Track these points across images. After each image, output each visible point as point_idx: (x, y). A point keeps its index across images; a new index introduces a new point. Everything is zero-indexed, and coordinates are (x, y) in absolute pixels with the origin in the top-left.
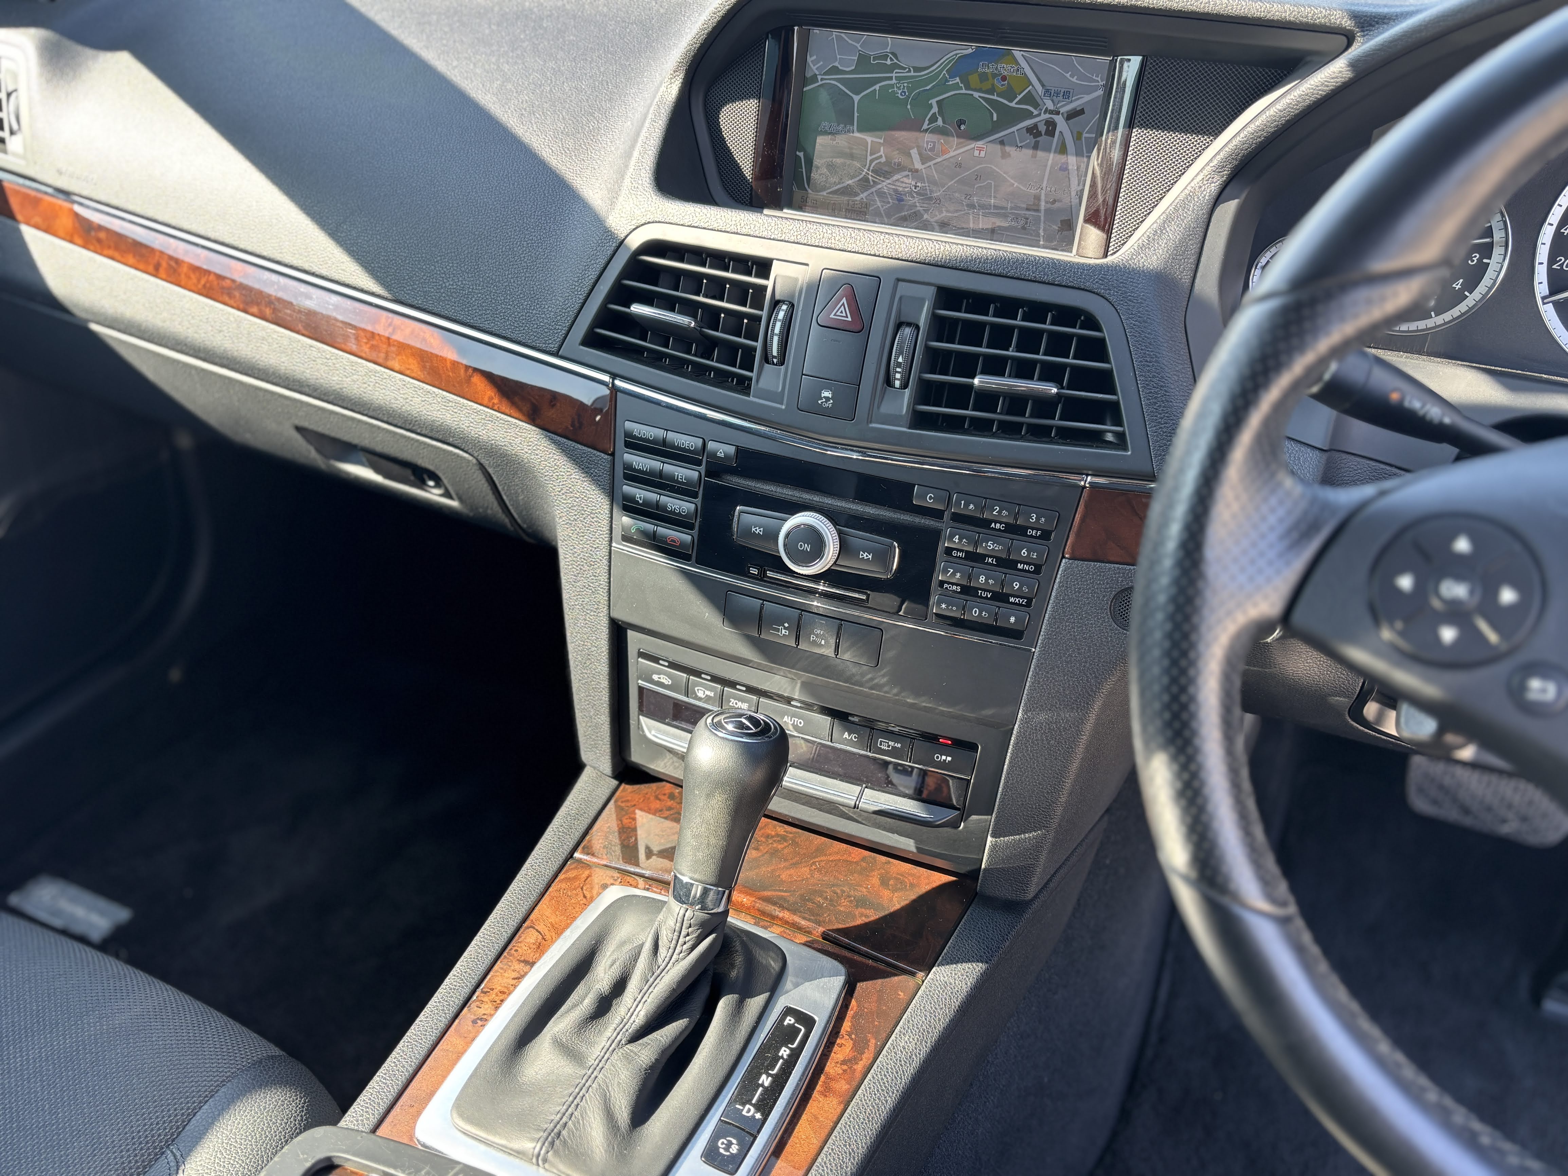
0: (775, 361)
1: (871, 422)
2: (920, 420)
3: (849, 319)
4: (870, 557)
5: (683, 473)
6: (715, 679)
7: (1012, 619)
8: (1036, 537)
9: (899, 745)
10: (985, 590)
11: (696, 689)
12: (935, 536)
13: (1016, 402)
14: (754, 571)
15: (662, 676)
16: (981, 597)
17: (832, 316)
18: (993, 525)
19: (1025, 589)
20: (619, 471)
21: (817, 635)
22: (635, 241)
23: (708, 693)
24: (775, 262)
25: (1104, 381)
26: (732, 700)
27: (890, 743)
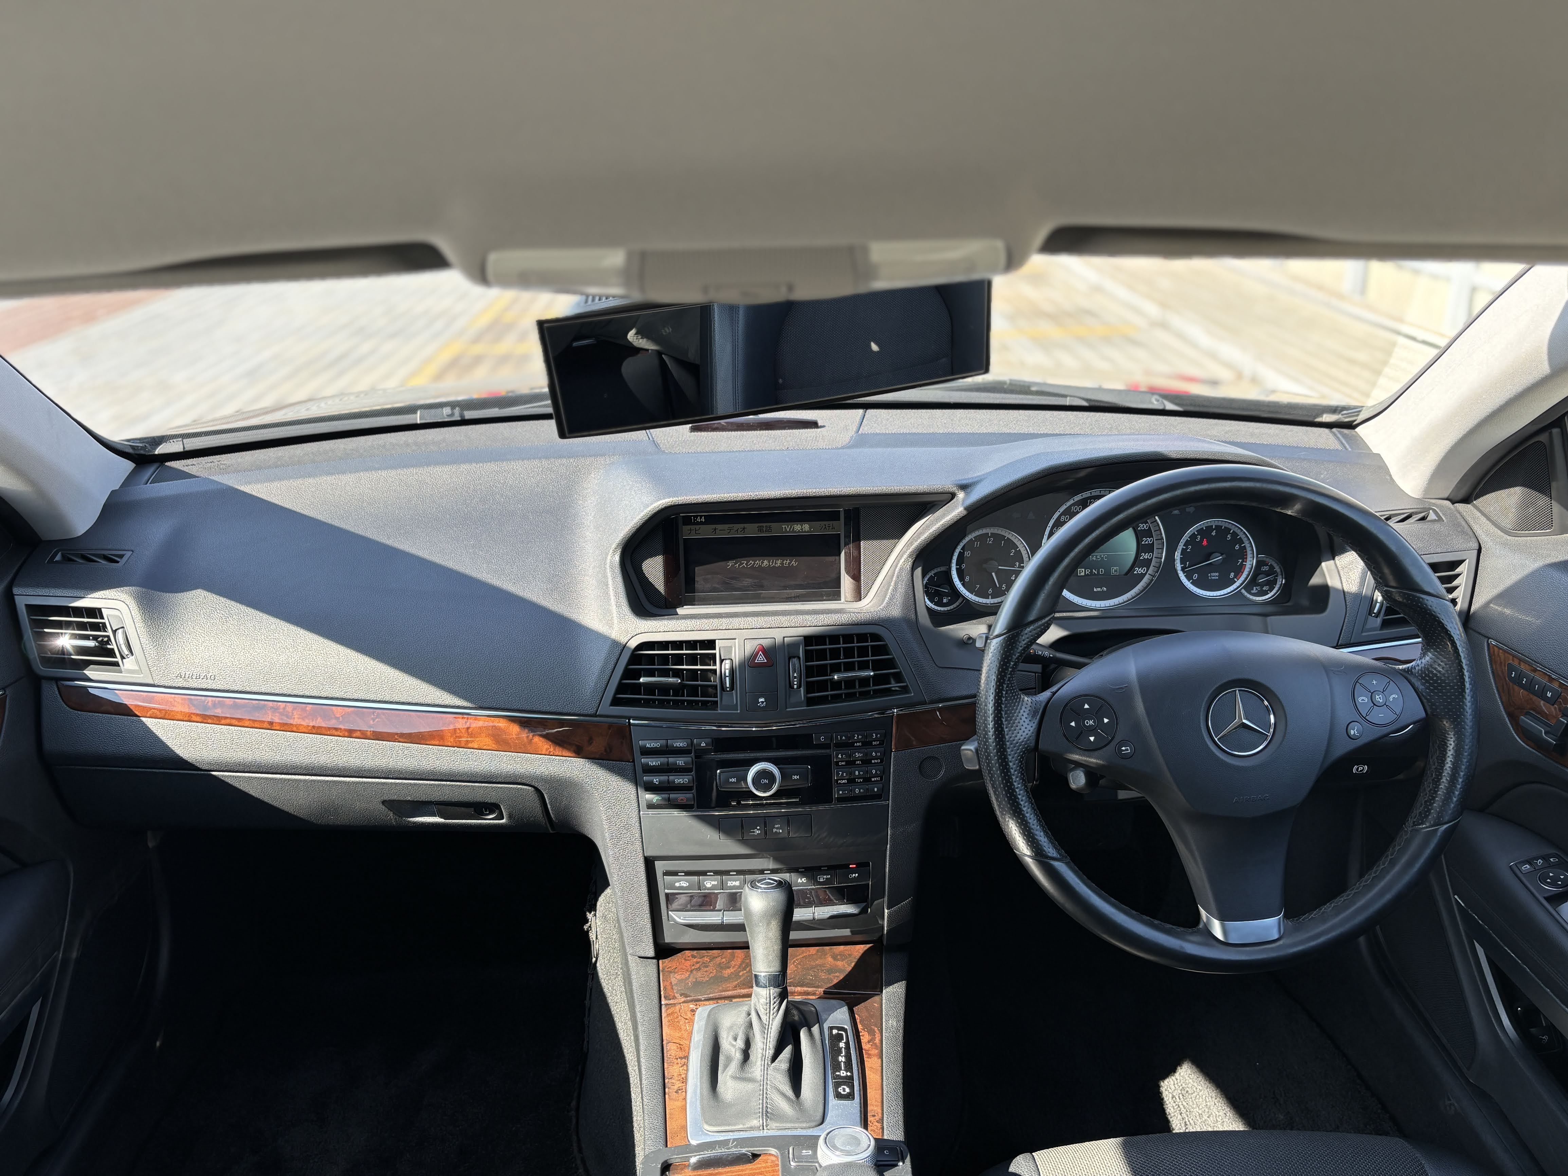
0: (728, 689)
1: (787, 708)
2: (810, 702)
3: (766, 661)
4: (798, 777)
5: (680, 761)
6: (717, 873)
7: (876, 789)
8: (877, 745)
9: (829, 876)
10: (858, 778)
11: (705, 883)
12: (829, 757)
13: (850, 683)
14: (734, 803)
15: (681, 882)
16: (858, 782)
17: (756, 661)
18: (855, 745)
19: (878, 772)
20: (639, 769)
21: (777, 828)
22: (633, 644)
23: (713, 883)
24: (717, 641)
25: (891, 664)
26: (729, 882)
27: (825, 877)
